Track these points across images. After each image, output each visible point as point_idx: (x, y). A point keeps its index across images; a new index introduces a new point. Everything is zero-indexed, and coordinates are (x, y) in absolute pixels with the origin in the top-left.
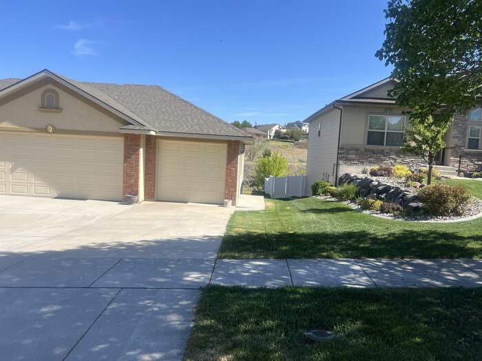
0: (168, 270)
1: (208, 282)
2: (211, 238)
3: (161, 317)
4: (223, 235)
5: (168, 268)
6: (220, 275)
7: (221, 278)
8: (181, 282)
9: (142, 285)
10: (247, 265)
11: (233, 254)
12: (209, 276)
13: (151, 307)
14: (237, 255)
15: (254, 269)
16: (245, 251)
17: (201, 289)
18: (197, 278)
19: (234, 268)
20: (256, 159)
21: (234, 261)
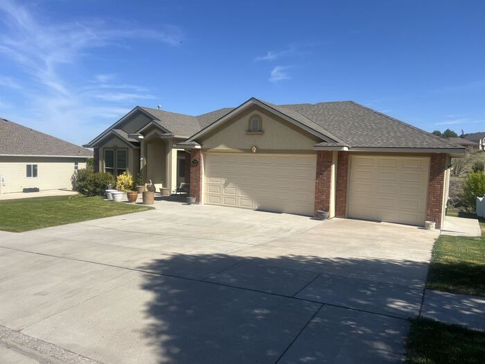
0: (369, 292)
1: (417, 314)
2: (415, 264)
3: (367, 342)
4: (429, 262)
5: (370, 290)
6: (433, 308)
7: (433, 312)
8: (385, 308)
9: (343, 304)
10: (466, 302)
11: (446, 286)
12: (418, 307)
13: (354, 329)
14: (451, 288)
15: (476, 308)
16: (462, 284)
17: (410, 320)
18: (404, 307)
19: (450, 303)
20: (462, 174)
21: (449, 295)
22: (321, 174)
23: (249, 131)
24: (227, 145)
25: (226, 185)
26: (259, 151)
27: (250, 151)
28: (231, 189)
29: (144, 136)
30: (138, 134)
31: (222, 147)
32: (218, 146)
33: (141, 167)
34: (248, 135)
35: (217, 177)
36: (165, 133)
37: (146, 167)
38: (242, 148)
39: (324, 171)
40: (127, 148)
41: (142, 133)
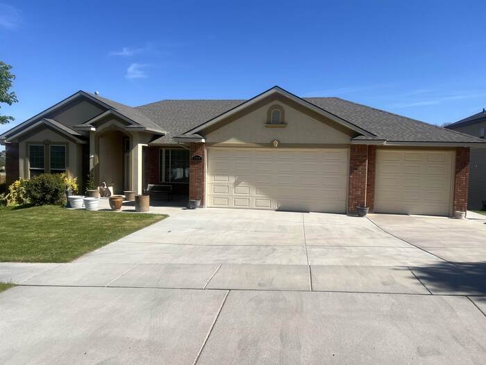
22: (356, 169)
23: (268, 123)
24: (240, 139)
25: (236, 184)
26: (281, 145)
27: (271, 145)
28: (244, 188)
29: (96, 128)
30: (88, 124)
31: (233, 141)
32: (228, 139)
33: (91, 167)
34: (267, 127)
35: (223, 175)
36: (130, 124)
37: (97, 167)
38: (259, 142)
39: (358, 166)
40: (67, 144)
41: (94, 125)
